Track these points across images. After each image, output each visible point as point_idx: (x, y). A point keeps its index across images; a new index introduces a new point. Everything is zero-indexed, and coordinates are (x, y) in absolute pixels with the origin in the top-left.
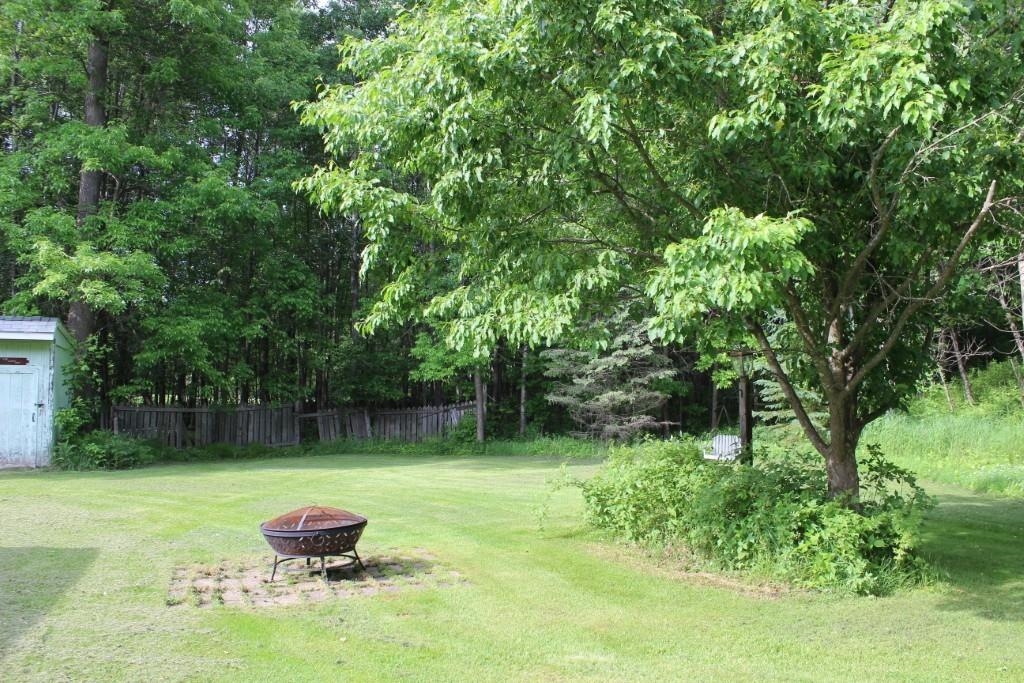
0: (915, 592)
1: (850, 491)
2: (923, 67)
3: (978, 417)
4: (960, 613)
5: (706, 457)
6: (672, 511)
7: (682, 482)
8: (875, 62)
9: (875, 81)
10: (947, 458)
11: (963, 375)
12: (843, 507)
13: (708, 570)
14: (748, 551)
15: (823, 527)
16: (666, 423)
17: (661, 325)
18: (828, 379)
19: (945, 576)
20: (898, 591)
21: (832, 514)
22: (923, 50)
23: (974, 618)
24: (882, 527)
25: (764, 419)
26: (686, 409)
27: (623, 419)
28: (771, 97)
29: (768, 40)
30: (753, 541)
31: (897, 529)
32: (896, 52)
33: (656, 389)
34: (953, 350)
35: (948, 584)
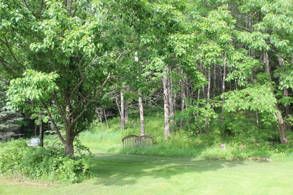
0: (88, 181)
1: (71, 154)
2: (90, 38)
3: (109, 132)
4: (99, 185)
5: (28, 145)
6: (16, 163)
7: (20, 153)
8: (78, 34)
9: (78, 39)
10: (101, 143)
11: (106, 121)
12: (69, 158)
13: (28, 181)
14: (40, 173)
15: (63, 164)
16: (19, 134)
17: (11, 105)
18: (65, 122)
19: (96, 175)
20: (84, 181)
21: (66, 161)
22: (91, 33)
23: (102, 186)
24: (80, 163)
25: (51, 133)
26: (26, 130)
27: (4, 133)
28: (51, 39)
29: (51, 23)
30: (42, 170)
31: (84, 164)
32: (84, 33)
33: (16, 124)
34: (104, 114)
35: (97, 178)
